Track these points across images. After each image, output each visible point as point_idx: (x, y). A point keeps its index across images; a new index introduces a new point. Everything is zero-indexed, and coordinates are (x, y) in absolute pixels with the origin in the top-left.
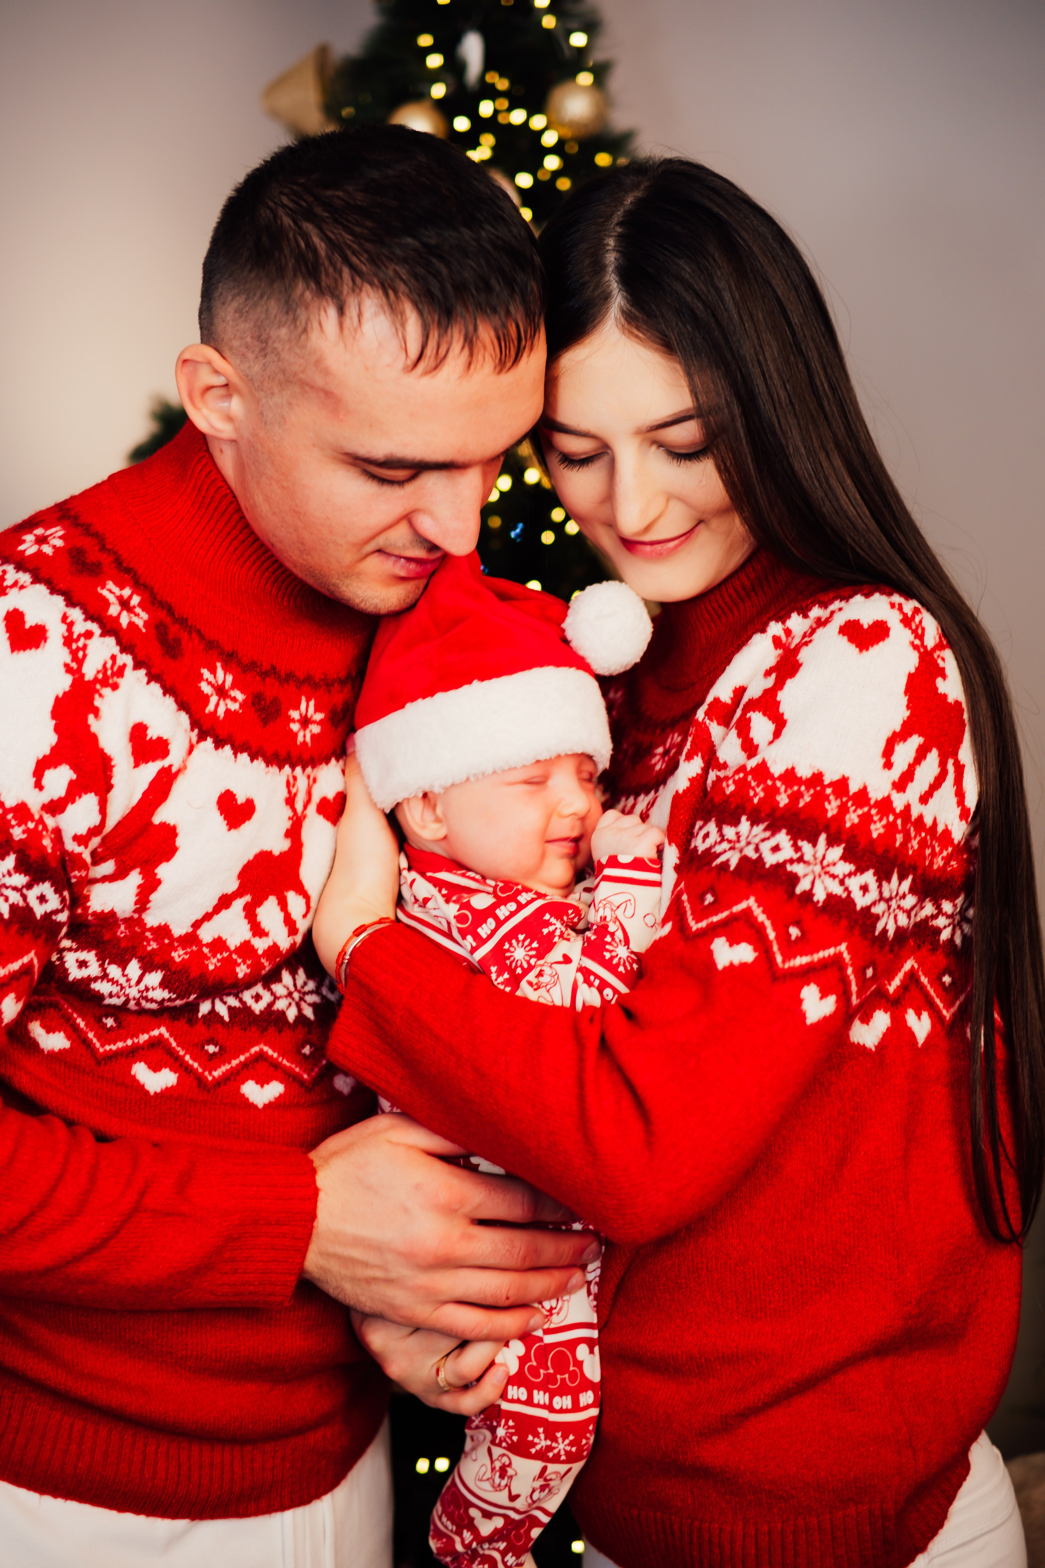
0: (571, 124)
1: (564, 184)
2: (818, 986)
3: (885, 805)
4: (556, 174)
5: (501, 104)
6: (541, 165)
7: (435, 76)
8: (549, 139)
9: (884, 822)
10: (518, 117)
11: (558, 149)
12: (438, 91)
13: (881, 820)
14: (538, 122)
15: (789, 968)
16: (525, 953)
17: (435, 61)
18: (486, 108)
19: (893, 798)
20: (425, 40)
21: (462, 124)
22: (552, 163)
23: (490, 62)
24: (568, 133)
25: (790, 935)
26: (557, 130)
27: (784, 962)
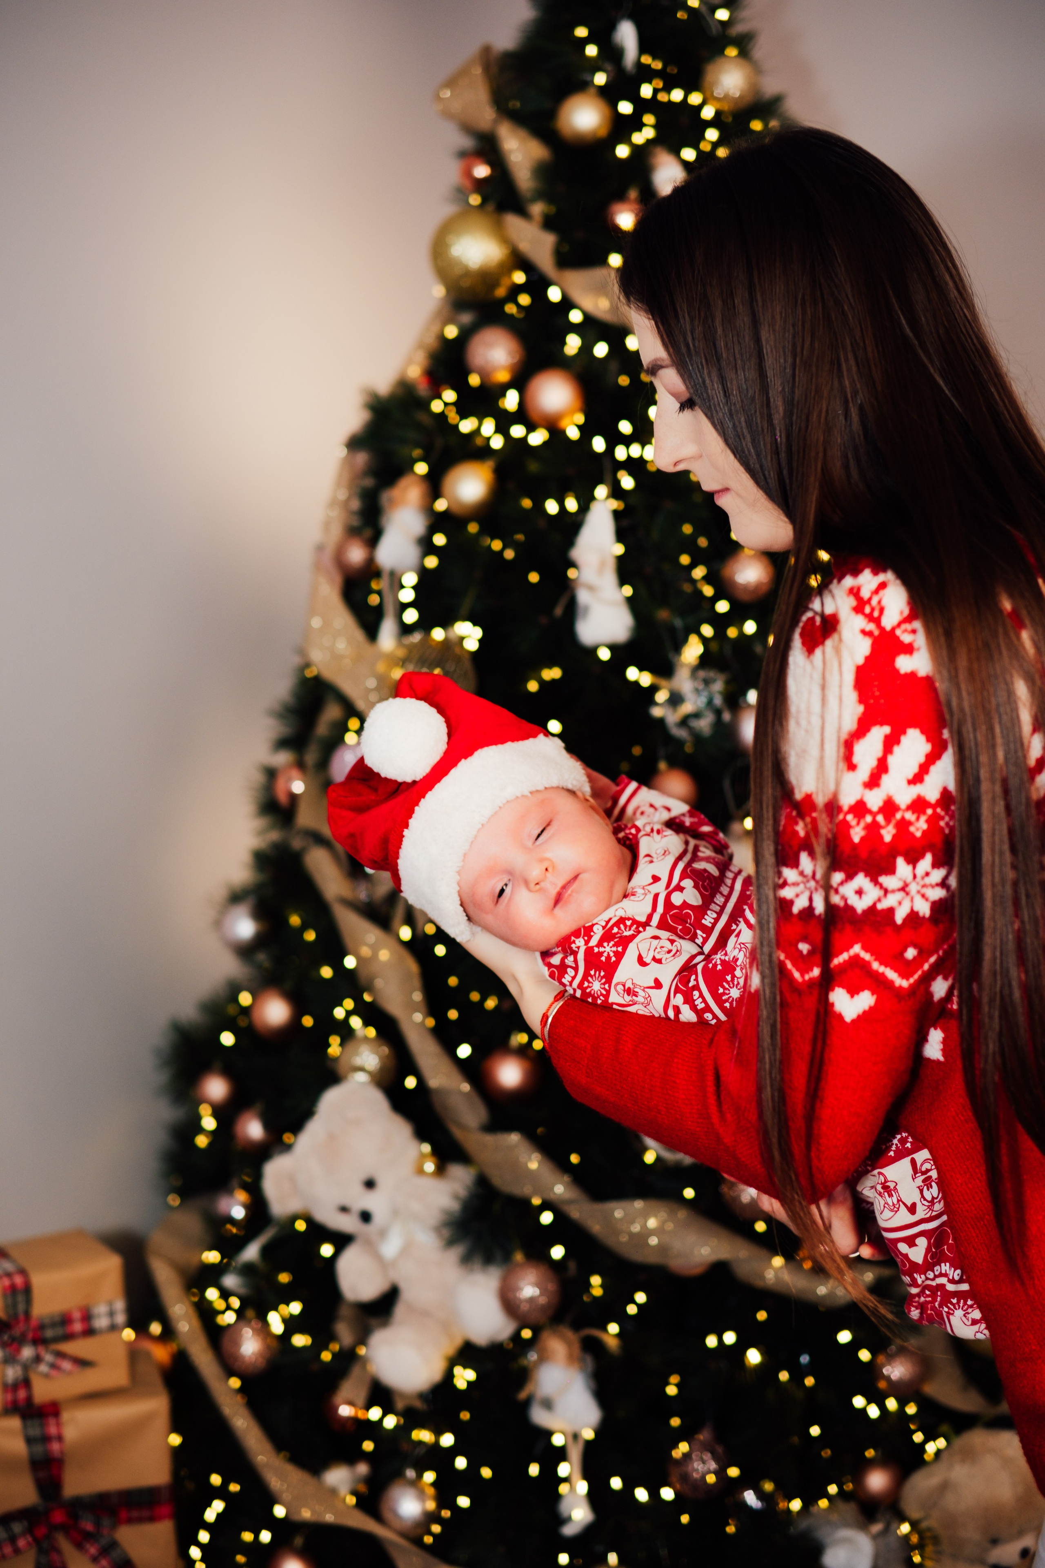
0: (726, 97)
1: (722, 152)
2: (843, 988)
3: (860, 809)
4: (715, 145)
5: (658, 84)
6: (702, 137)
7: (595, 66)
8: (708, 113)
9: (862, 824)
10: (677, 95)
11: (715, 123)
12: (600, 79)
13: (858, 824)
14: (695, 99)
15: (810, 979)
16: (600, 983)
17: (591, 50)
18: (646, 91)
19: (866, 799)
20: (581, 32)
21: (625, 108)
22: (712, 135)
23: (643, 48)
24: (725, 107)
25: (801, 952)
26: (713, 105)
27: (802, 976)
